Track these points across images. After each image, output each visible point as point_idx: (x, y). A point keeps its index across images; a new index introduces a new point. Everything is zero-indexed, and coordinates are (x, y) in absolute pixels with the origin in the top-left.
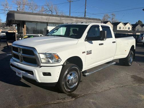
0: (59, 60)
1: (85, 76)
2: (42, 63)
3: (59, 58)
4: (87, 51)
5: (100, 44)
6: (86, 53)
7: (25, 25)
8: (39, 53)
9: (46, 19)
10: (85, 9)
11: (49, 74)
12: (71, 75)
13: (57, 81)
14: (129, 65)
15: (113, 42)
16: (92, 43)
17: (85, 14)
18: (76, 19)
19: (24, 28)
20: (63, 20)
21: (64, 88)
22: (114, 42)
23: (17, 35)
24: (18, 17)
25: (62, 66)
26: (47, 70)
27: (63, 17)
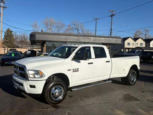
0: (43, 75)
1: (72, 91)
2: (30, 78)
3: (43, 74)
4: (73, 69)
5: (89, 64)
6: (72, 70)
7: (45, 44)
8: (28, 70)
9: (65, 39)
10: (111, 26)
11: (34, 87)
12: (56, 89)
13: (41, 93)
14: (130, 85)
15: (106, 62)
16: (80, 62)
17: (111, 31)
18: (94, 38)
19: (44, 47)
20: (81, 39)
21: (48, 99)
22: (109, 62)
23: (38, 53)
24: (38, 38)
25: (45, 81)
26: (32, 83)
27: (81, 36)
